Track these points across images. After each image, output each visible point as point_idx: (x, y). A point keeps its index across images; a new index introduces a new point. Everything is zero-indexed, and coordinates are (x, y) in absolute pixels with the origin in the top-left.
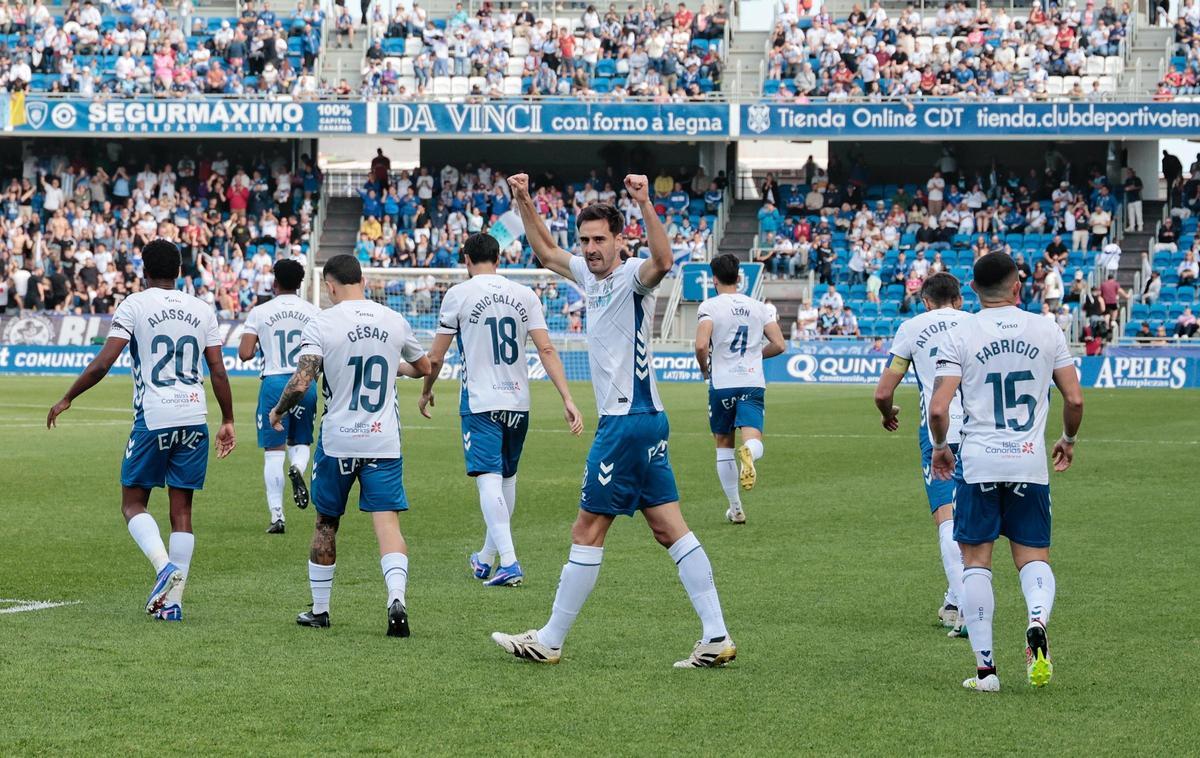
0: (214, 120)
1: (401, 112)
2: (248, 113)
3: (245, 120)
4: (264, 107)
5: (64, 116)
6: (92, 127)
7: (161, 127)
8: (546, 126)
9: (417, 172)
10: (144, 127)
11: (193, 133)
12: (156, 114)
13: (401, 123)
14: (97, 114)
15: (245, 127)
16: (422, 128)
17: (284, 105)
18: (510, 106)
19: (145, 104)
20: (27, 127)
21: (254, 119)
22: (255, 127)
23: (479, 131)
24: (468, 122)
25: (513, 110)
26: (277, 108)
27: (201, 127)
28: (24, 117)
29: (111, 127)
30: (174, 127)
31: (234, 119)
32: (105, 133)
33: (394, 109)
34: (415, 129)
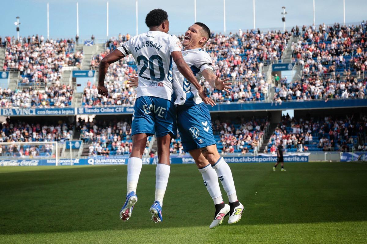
1: (6, 111)
8: (36, 113)
13: (6, 113)
16: (10, 114)
18: (28, 109)
23: (22, 114)
24: (20, 113)
25: (29, 110)
33: (4, 110)
34: (9, 114)
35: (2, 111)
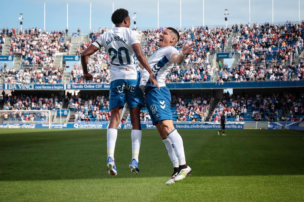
8: (35, 88)
13: (11, 87)
16: (14, 88)
23: (23, 89)
24: (22, 87)
25: (29, 85)
33: (10, 85)
34: (13, 88)
35: (8, 86)
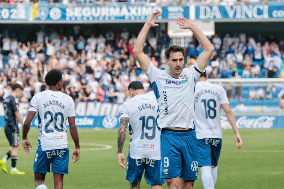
0: (122, 14)
1: (205, 10)
2: (137, 11)
3: (135, 14)
4: (144, 9)
5: (55, 14)
6: (68, 19)
7: (98, 18)
8: (270, 15)
9: (213, 37)
10: (91, 18)
11: (113, 21)
12: (96, 12)
13: (205, 15)
14: (70, 13)
15: (136, 17)
16: (215, 17)
17: (153, 7)
18: (254, 6)
19: (91, 8)
20: (39, 19)
21: (139, 13)
22: (140, 17)
23: (240, 18)
24: (235, 14)
25: (255, 9)
26: (150, 9)
27: (116, 18)
28: (38, 14)
29: (76, 18)
30: (104, 18)
31: (131, 14)
32: (73, 21)
33: (202, 8)
34: (212, 17)
35: (197, 10)
